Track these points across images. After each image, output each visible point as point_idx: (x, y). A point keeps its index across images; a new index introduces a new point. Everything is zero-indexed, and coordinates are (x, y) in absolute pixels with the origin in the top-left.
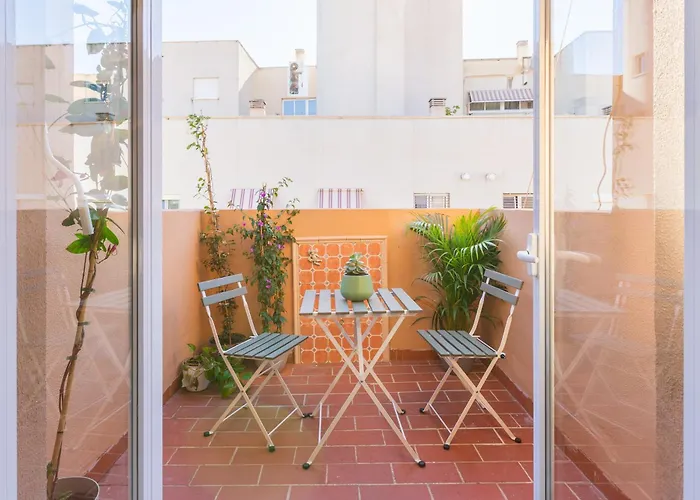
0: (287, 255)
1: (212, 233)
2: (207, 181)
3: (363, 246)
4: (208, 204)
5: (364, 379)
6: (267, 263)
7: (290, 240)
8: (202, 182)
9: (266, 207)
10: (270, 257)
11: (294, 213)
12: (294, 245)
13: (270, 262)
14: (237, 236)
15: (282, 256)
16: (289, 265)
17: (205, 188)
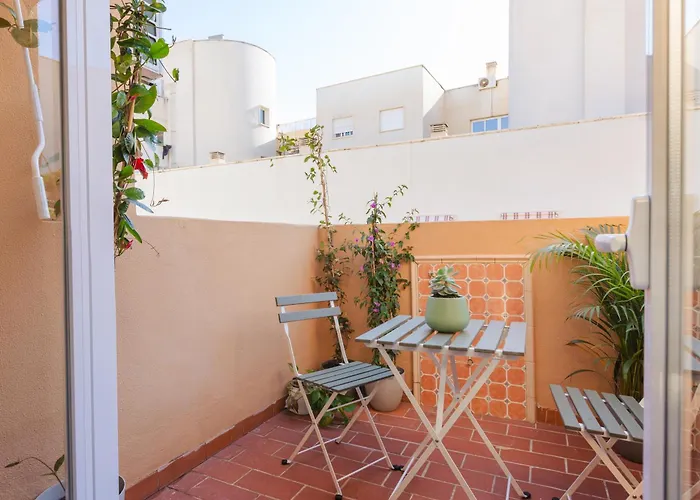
0: (404, 276)
1: (327, 251)
2: (322, 195)
3: (498, 268)
4: (323, 218)
5: (440, 439)
6: (378, 285)
7: (407, 258)
8: (318, 195)
9: (378, 220)
10: (382, 277)
11: (413, 227)
12: (413, 264)
13: (381, 282)
14: (349, 253)
15: (398, 277)
16: (407, 288)
17: (320, 203)
